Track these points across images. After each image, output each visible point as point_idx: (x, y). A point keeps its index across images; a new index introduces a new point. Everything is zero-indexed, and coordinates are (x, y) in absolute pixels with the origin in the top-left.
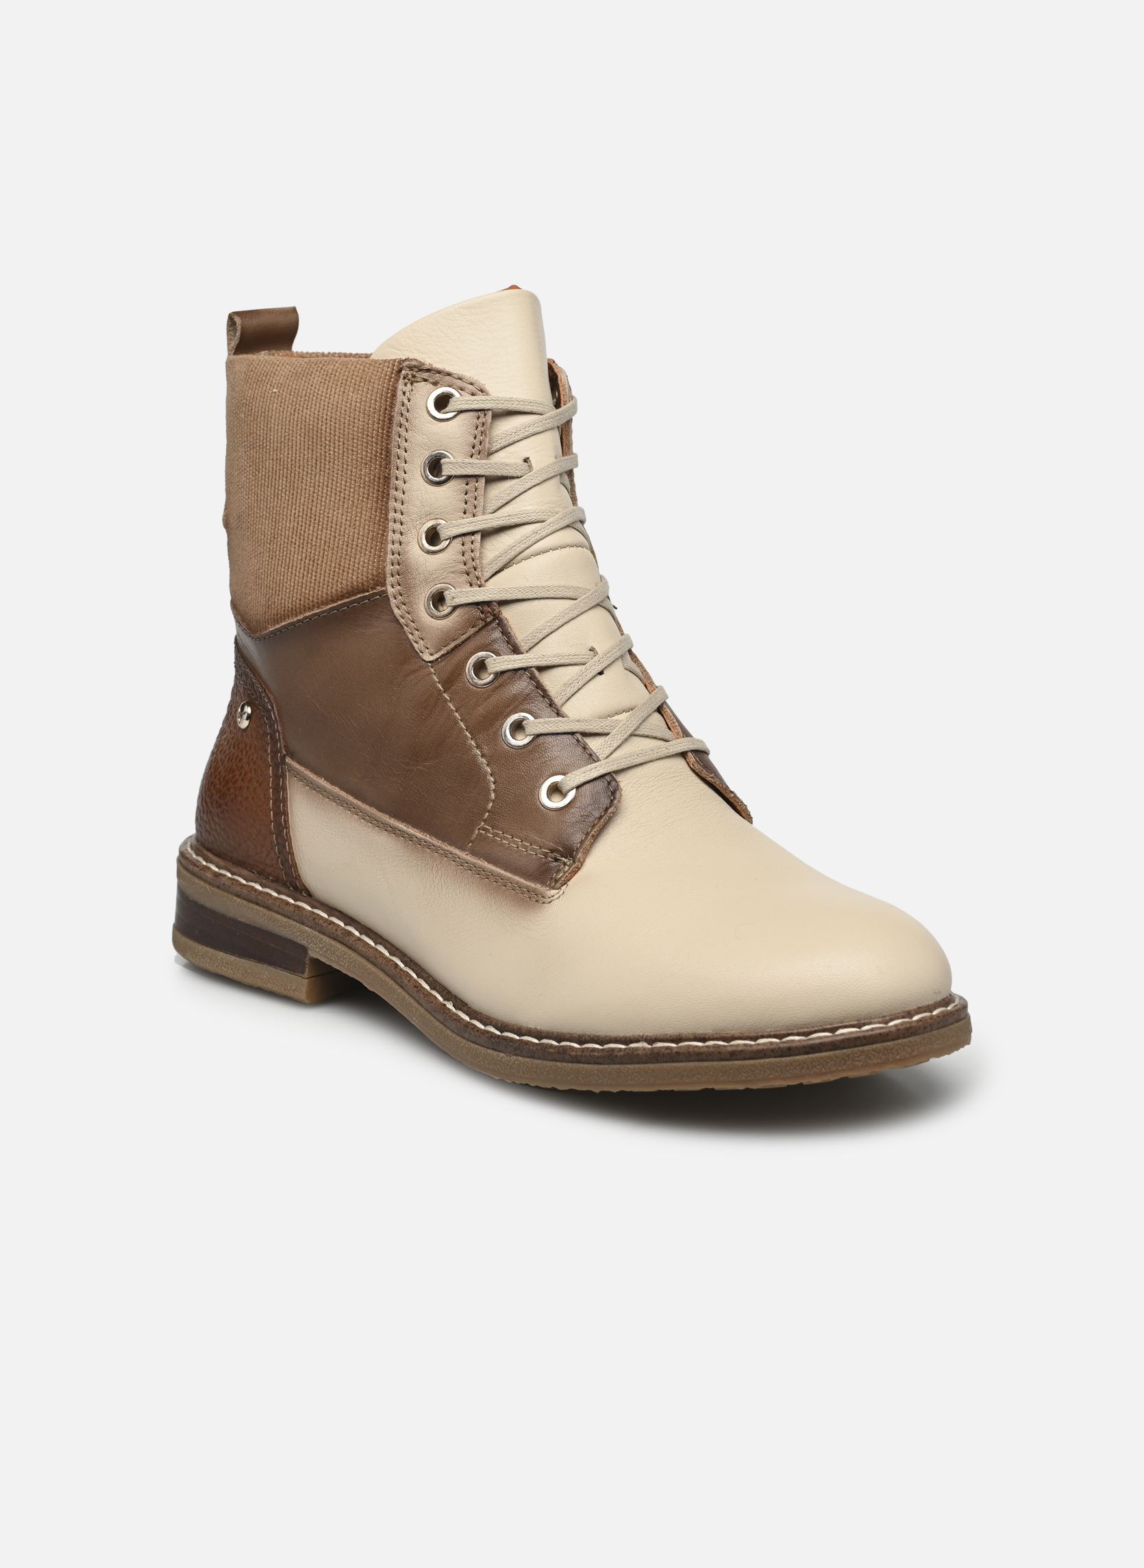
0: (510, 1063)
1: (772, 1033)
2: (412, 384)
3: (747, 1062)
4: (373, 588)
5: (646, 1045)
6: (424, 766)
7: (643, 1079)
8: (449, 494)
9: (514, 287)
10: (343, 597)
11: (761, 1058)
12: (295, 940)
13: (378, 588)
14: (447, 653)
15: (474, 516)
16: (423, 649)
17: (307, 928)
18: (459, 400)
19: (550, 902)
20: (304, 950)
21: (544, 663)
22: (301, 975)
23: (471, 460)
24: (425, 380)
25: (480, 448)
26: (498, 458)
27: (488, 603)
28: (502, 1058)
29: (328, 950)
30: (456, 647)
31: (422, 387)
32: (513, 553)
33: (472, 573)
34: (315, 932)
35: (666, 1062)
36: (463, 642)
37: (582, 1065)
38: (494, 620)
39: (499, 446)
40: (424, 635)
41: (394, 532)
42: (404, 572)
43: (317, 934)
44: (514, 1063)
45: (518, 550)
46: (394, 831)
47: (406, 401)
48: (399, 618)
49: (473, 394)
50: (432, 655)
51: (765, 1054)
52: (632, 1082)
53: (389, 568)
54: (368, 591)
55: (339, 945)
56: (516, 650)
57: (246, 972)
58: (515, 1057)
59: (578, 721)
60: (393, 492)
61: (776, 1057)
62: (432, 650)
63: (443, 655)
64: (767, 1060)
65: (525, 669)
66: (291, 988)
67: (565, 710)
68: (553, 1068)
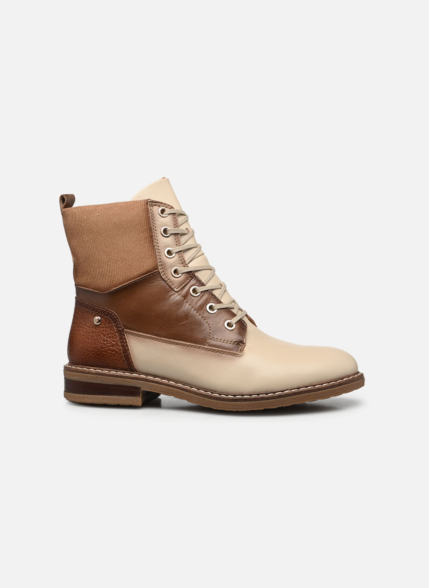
0: (242, 404)
1: (319, 383)
2: (152, 207)
3: (323, 391)
4: (153, 271)
5: (290, 391)
6: (183, 323)
7: (291, 401)
8: (170, 240)
9: (164, 178)
10: (144, 274)
11: (326, 389)
12: (135, 386)
13: (155, 270)
14: (182, 288)
15: (180, 246)
16: (174, 287)
17: (141, 381)
18: (168, 211)
19: (241, 356)
20: (139, 388)
21: (212, 288)
22: (138, 397)
23: (175, 229)
24: (156, 205)
25: (176, 225)
26: (180, 228)
27: (191, 272)
28: (239, 404)
29: (150, 386)
30: (184, 286)
31: (155, 208)
32: (193, 257)
33: (184, 263)
34: (144, 382)
35: (298, 395)
36: (186, 284)
37: (270, 400)
38: (194, 277)
39: (180, 224)
40: (174, 283)
41: (158, 252)
42: (163, 265)
43: (145, 382)
44: (244, 404)
45: (194, 255)
46: (177, 344)
47: (152, 212)
48: (164, 279)
49: (170, 209)
50: (177, 289)
51: (327, 388)
52: (287, 403)
53: (159, 264)
54: (152, 272)
55: (156, 384)
56: (203, 285)
57: (115, 400)
58: (244, 402)
59: (227, 304)
60: (154, 240)
61: (330, 388)
62: (177, 288)
63: (181, 289)
64: (328, 390)
65: (208, 290)
66: (135, 401)
67: (222, 300)
68: (259, 403)
